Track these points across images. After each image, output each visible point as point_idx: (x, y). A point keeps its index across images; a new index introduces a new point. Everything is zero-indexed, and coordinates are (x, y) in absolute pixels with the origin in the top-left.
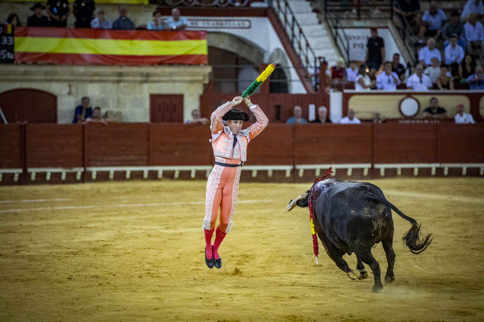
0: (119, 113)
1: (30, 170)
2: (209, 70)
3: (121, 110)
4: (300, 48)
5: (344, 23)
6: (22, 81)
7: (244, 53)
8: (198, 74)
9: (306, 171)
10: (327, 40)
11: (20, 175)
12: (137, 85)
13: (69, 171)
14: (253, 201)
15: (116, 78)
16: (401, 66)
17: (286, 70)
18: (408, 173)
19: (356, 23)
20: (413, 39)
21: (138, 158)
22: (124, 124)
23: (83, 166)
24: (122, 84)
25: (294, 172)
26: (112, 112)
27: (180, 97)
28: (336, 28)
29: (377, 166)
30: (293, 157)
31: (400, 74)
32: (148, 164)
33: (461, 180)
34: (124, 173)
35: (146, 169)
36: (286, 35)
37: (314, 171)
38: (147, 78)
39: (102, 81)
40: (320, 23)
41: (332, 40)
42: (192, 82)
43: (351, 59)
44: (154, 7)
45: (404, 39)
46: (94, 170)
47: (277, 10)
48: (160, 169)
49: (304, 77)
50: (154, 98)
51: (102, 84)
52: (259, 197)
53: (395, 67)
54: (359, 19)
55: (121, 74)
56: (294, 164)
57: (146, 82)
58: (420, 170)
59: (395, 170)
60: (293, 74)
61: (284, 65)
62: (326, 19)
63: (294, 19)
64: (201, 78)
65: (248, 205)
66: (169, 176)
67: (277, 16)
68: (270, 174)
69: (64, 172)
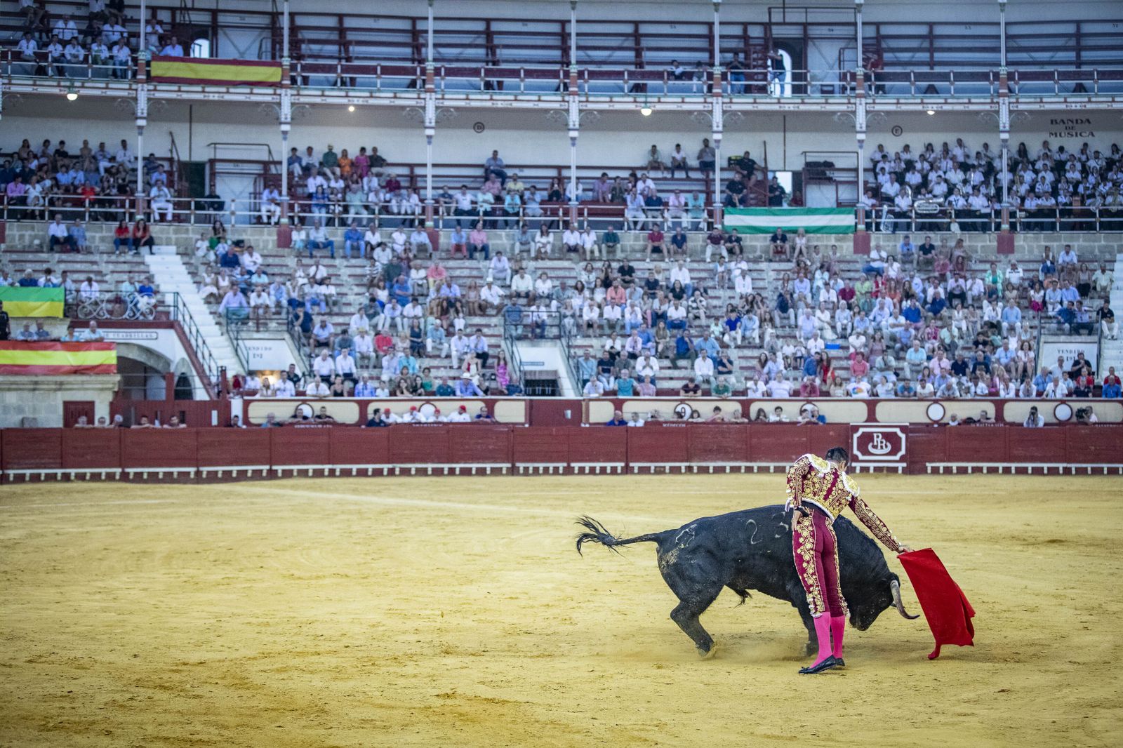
0: (35, 419)
2: (118, 378)
3: (37, 416)
4: (204, 358)
5: (243, 335)
7: (151, 363)
8: (108, 382)
9: (209, 472)
10: (229, 351)
14: (157, 501)
15: (32, 387)
16: (296, 376)
17: (190, 378)
18: (303, 474)
19: (256, 335)
20: (307, 350)
22: (38, 430)
24: (37, 392)
25: (198, 473)
26: (27, 419)
27: (92, 404)
28: (237, 339)
29: (274, 468)
30: (197, 460)
31: (295, 383)
32: (62, 467)
33: (351, 480)
34: (39, 475)
35: (59, 472)
36: (190, 345)
37: (216, 472)
38: (60, 387)
39: (20, 389)
40: (222, 334)
41: (233, 351)
42: (102, 389)
43: (252, 367)
44: (68, 321)
45: (299, 351)
47: (182, 323)
48: (73, 471)
49: (207, 385)
50: (67, 404)
52: (163, 497)
53: (292, 376)
54: (258, 331)
55: (36, 383)
56: (197, 466)
57: (60, 389)
58: (315, 471)
59: (291, 471)
60: (197, 382)
61: (188, 374)
62: (227, 331)
63: (198, 331)
64: (111, 386)
65: (155, 504)
66: (81, 477)
67: (182, 329)
68: (175, 476)
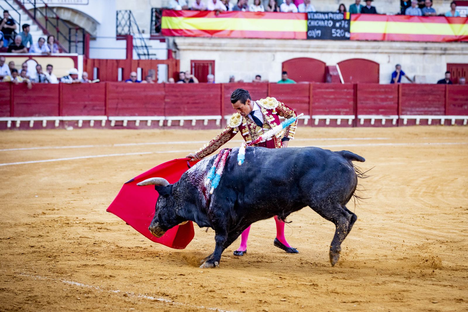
1: (360, 117)
6: (356, 53)
11: (353, 120)
12: (438, 56)
13: (388, 118)
21: (437, 109)
23: (398, 114)
46: (405, 118)
51: (412, 55)
69: (384, 118)
